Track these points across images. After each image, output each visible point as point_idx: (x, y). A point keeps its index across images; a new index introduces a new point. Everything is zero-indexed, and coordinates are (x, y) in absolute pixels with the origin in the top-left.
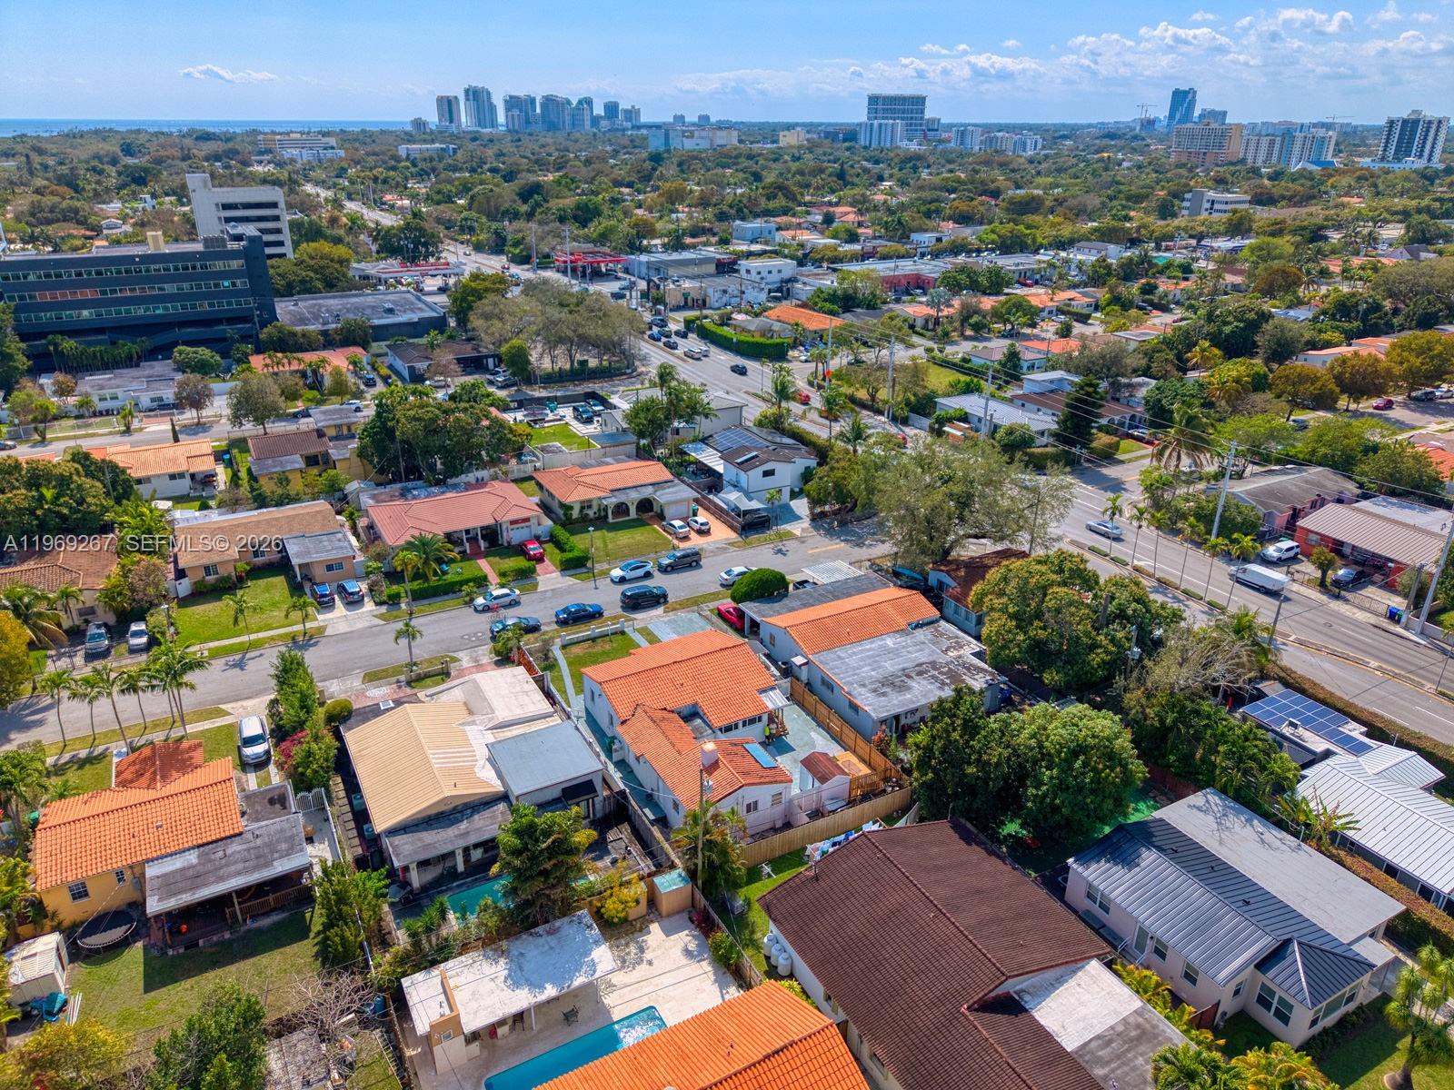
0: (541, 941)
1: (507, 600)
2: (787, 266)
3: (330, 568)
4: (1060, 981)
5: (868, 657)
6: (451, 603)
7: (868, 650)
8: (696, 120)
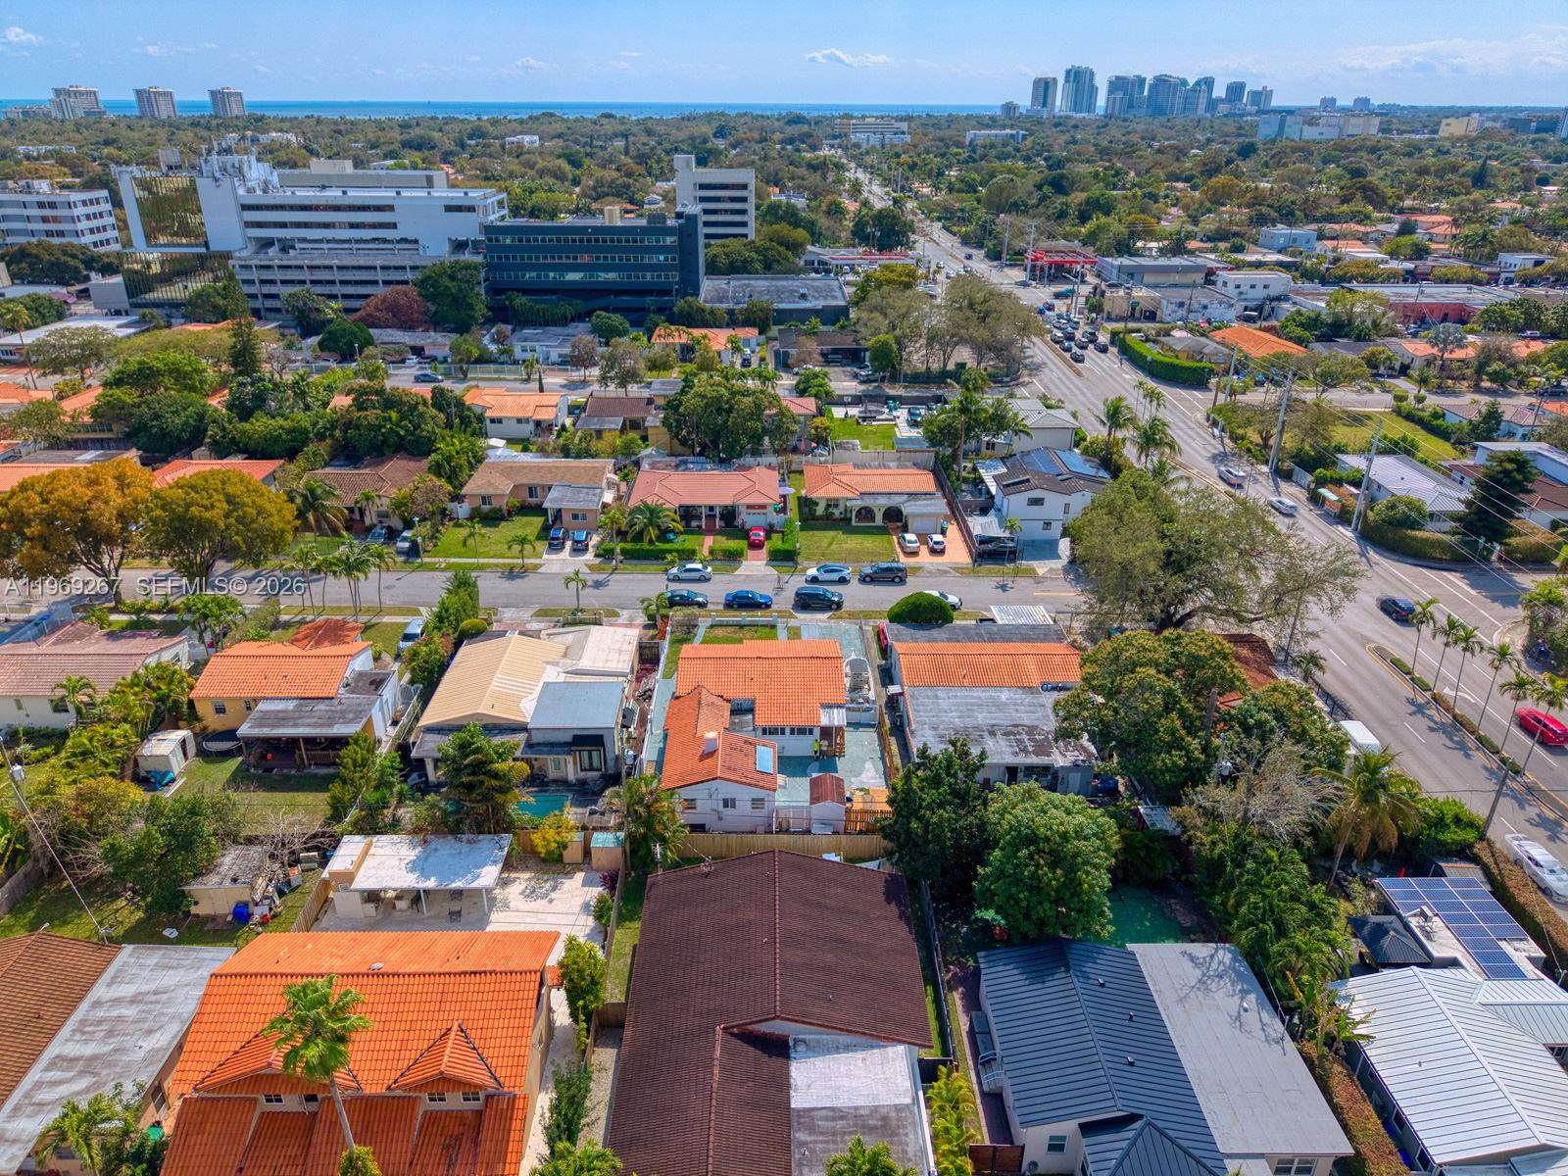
0: (458, 845)
1: (696, 575)
2: (1280, 281)
3: (575, 517)
4: (848, 1048)
5: (967, 704)
6: (652, 568)
7: (973, 697)
8: (1351, 103)
